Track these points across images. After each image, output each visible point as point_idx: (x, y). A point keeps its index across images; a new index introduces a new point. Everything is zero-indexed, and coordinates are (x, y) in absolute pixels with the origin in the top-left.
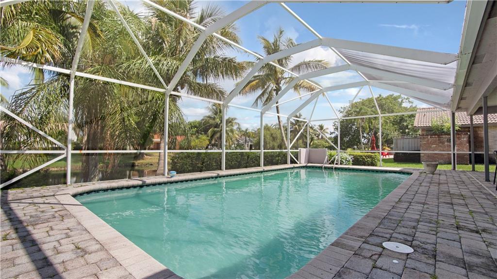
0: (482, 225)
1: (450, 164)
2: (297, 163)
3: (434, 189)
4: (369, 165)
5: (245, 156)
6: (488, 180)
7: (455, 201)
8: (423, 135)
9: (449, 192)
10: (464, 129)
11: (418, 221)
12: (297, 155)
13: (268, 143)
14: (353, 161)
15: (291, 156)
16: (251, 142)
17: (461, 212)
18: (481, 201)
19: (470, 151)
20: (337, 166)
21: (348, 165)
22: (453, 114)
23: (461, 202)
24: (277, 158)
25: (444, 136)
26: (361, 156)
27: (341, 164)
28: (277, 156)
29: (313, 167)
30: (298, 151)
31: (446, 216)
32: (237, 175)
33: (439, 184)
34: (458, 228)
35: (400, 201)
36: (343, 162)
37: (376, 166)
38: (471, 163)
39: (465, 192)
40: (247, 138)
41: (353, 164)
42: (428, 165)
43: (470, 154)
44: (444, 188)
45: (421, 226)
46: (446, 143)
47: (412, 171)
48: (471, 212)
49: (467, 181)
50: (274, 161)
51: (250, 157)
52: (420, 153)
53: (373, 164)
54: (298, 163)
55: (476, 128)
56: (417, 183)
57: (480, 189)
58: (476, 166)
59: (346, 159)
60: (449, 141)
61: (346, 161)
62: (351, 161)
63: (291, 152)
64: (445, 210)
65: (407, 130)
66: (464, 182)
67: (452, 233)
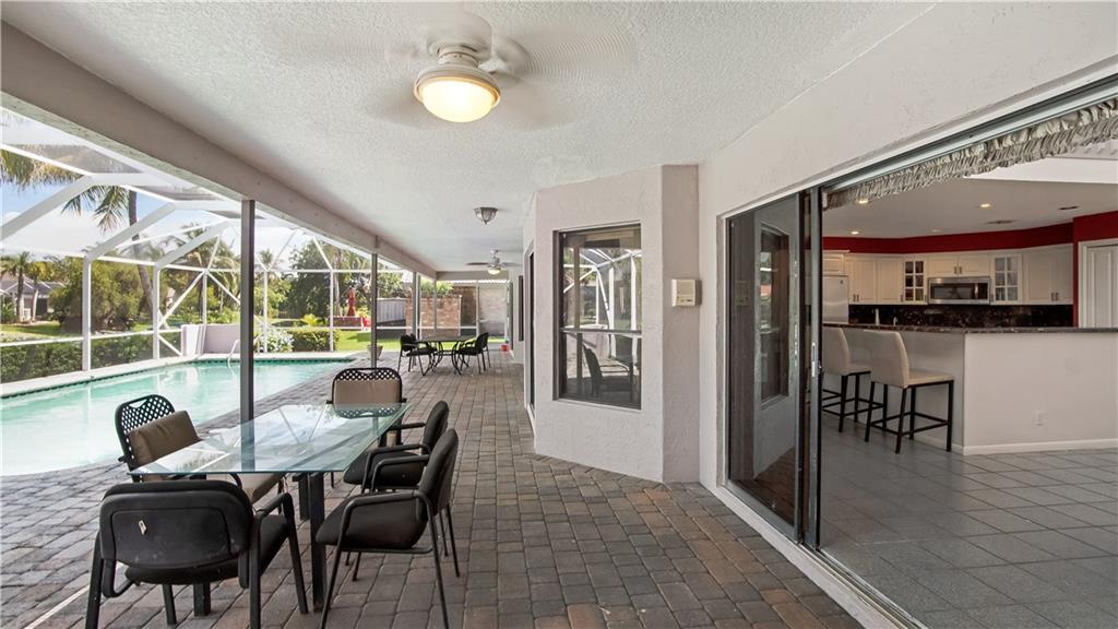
2: (177, 355)
4: (319, 350)
5: (39, 351)
12: (177, 340)
13: (105, 297)
14: (293, 344)
15: (161, 342)
16: (43, 290)
21: (283, 352)
24: (128, 349)
25: (434, 300)
26: (310, 335)
27: (269, 350)
28: (125, 345)
29: (210, 361)
30: (181, 330)
32: (23, 394)
36: (274, 348)
40: (27, 281)
41: (294, 350)
46: (437, 309)
47: (358, 357)
50: (120, 355)
51: (54, 352)
53: (326, 348)
54: (180, 354)
55: (469, 287)
59: (280, 340)
61: (279, 344)
62: (289, 344)
63: (161, 334)
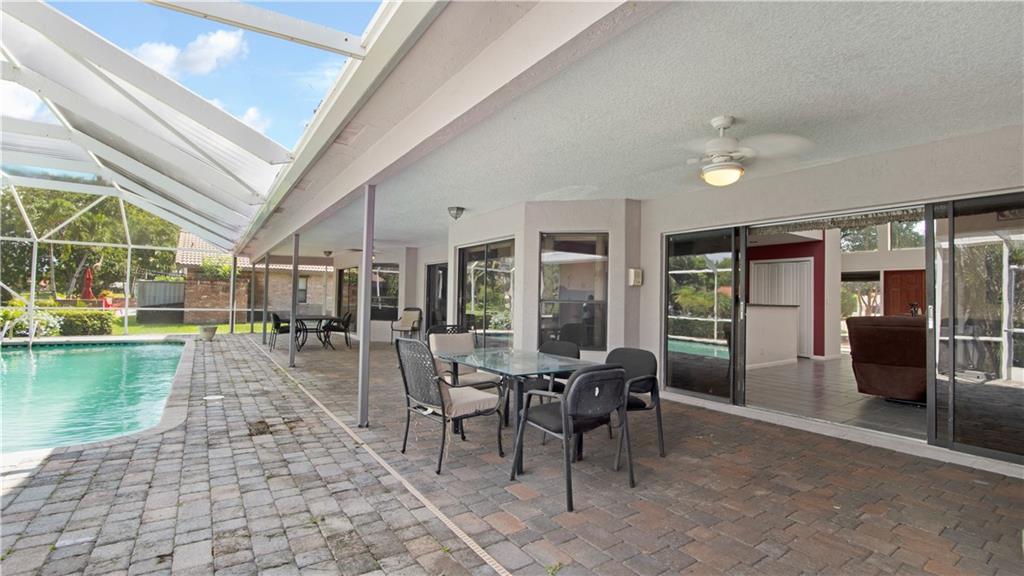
0: (260, 377)
1: (228, 323)
3: (219, 358)
4: (95, 333)
6: (264, 343)
7: (240, 365)
8: (190, 279)
9: (233, 359)
10: (245, 274)
11: (218, 383)
14: (62, 327)
17: (247, 373)
18: (259, 362)
19: (249, 307)
20: (36, 340)
21: (52, 336)
22: (235, 259)
23: (246, 365)
25: (219, 283)
26: (80, 317)
31: (237, 377)
33: (222, 352)
34: (246, 382)
35: (193, 373)
36: (41, 331)
37: (109, 333)
38: (249, 321)
39: (247, 357)
41: (63, 334)
42: (205, 330)
43: (249, 313)
44: (228, 355)
45: (221, 385)
46: (221, 293)
47: (182, 339)
48: (253, 371)
49: (248, 347)
52: (182, 312)
53: (102, 331)
55: (258, 272)
56: (199, 354)
57: (258, 352)
58: (255, 325)
59: (48, 323)
60: (227, 289)
61: (47, 327)
62: (58, 326)
64: (235, 373)
65: (152, 260)
66: (244, 348)
67: (244, 385)
